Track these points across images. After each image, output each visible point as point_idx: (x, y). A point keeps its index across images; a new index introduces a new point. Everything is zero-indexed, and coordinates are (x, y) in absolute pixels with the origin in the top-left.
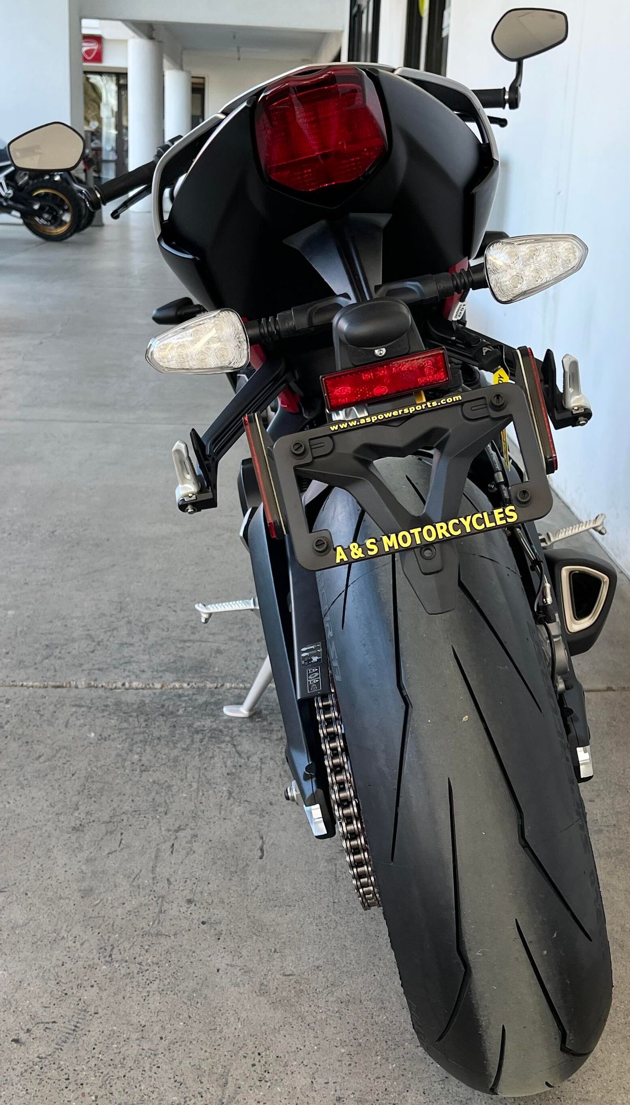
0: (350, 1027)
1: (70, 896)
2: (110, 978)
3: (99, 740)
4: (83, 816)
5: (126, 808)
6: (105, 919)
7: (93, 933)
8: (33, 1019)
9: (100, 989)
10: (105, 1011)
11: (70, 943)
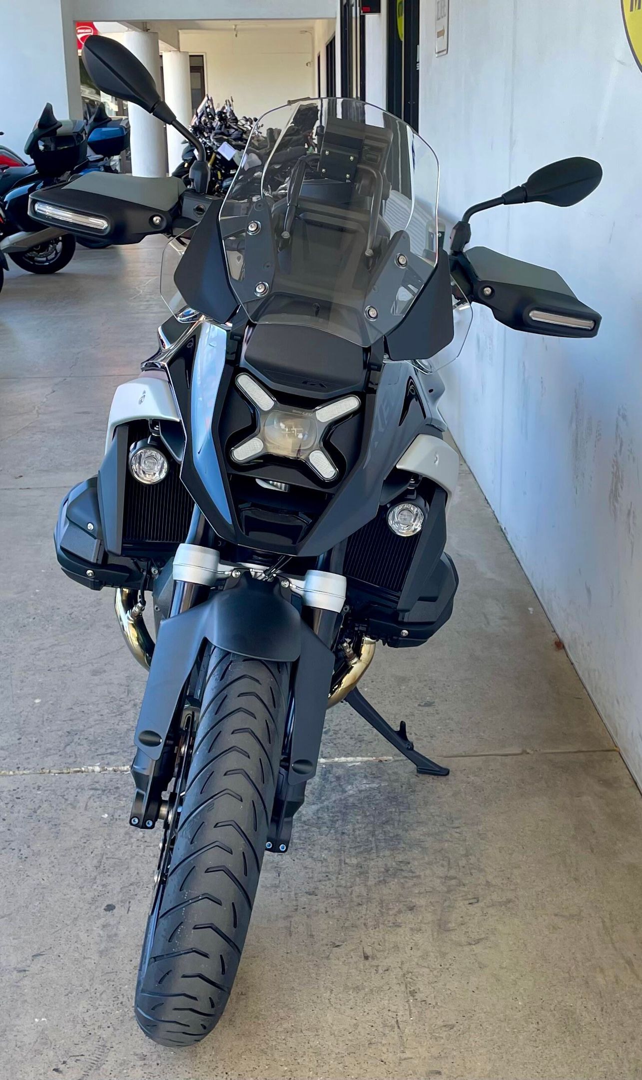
0: (291, 1050)
1: (91, 956)
2: (121, 1020)
3: (111, 820)
4: (100, 888)
5: (133, 880)
6: (118, 973)
7: (109, 985)
8: (68, 1054)
9: (114, 1029)
10: (118, 1046)
11: (93, 994)
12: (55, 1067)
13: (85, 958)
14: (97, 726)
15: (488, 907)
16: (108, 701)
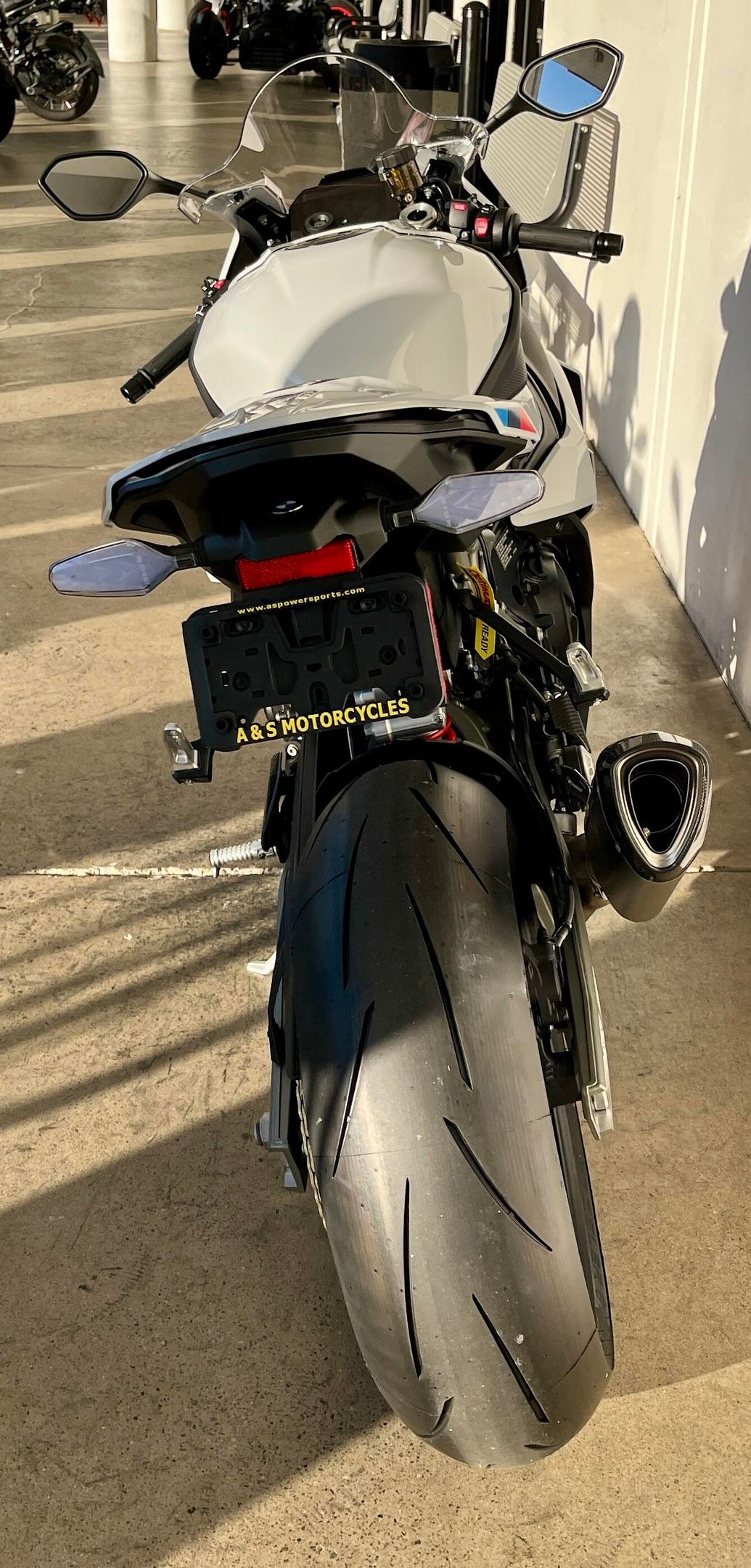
12: (82, 1284)
13: (113, 1135)
14: (109, 811)
15: (664, 1080)
16: (121, 776)
